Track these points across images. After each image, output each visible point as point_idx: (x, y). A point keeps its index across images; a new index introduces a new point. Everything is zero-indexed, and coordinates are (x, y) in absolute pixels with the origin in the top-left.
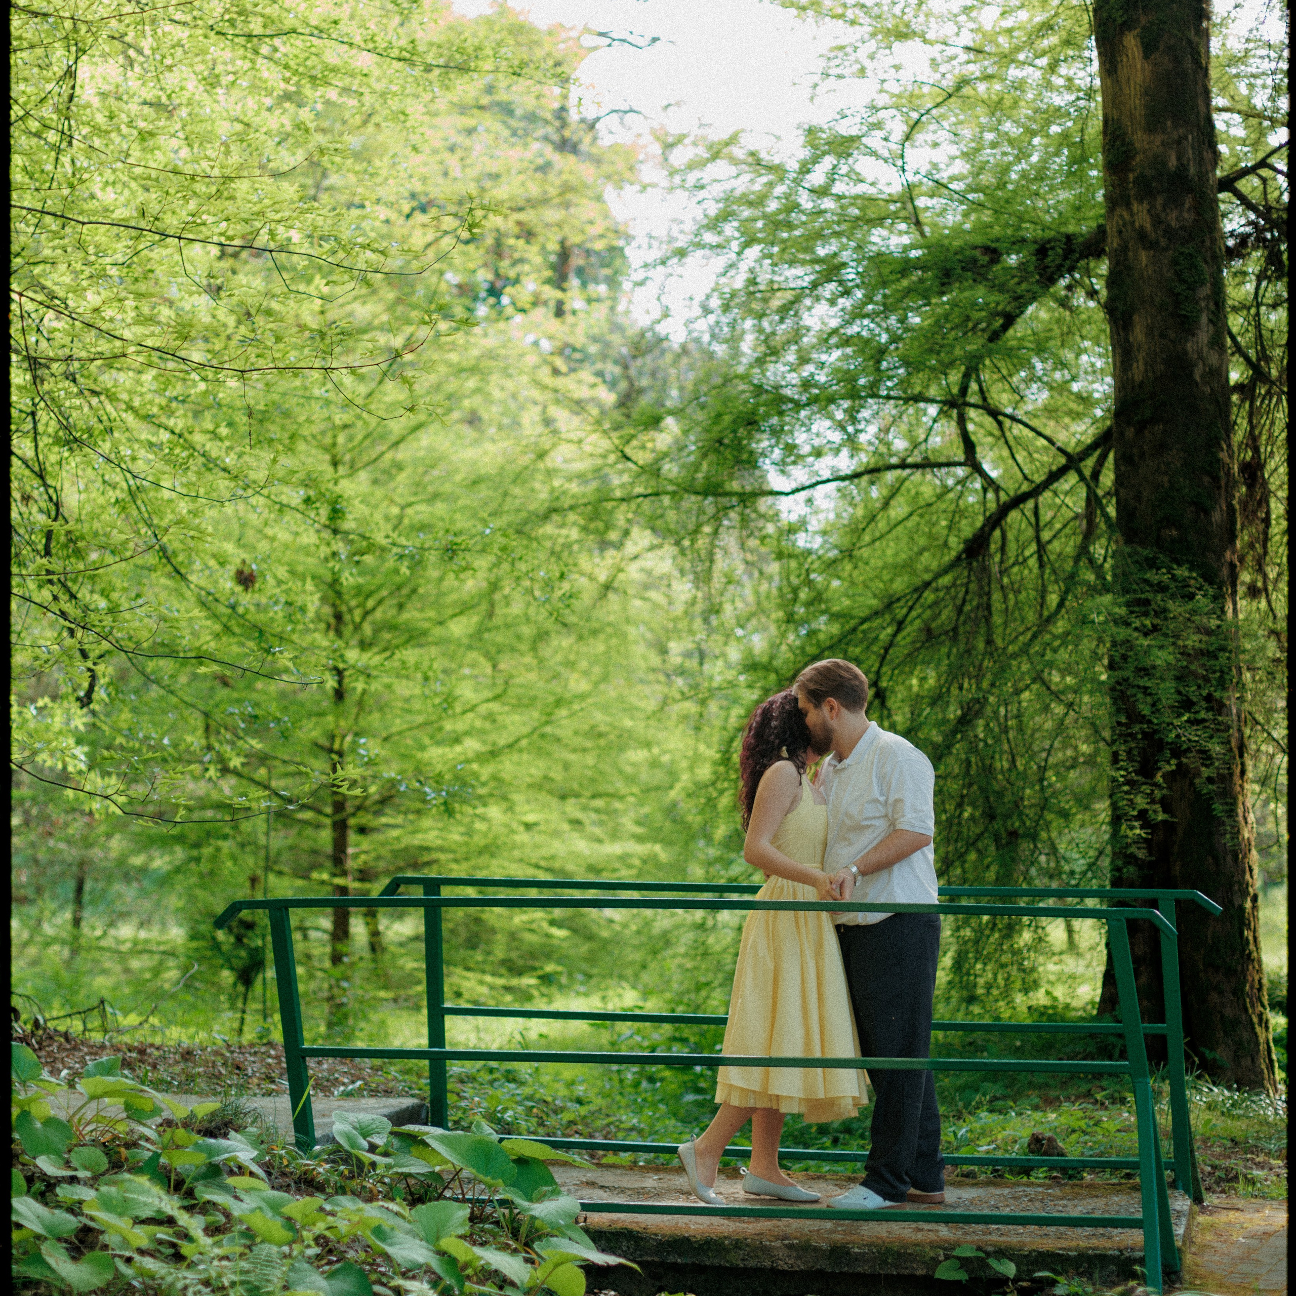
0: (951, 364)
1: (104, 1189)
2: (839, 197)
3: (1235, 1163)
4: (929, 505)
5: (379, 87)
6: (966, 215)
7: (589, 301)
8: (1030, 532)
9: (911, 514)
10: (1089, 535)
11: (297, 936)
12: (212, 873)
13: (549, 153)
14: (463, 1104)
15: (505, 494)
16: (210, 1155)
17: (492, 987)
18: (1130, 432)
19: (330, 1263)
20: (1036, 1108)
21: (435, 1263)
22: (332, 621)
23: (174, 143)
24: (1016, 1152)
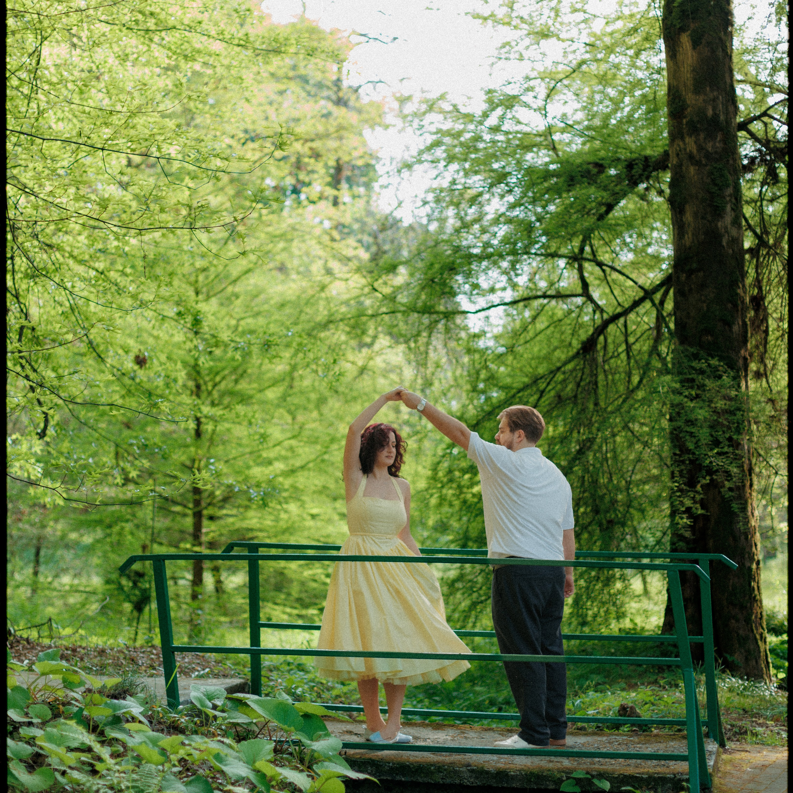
0: (574, 234)
1: (48, 729)
2: (507, 133)
3: (746, 723)
4: (560, 321)
5: (226, 62)
6: (584, 144)
7: (354, 197)
8: (622, 338)
9: (548, 327)
10: (658, 339)
11: (170, 583)
12: (119, 543)
13: (330, 106)
14: (271, 683)
15: (301, 312)
16: (115, 710)
17: (290, 615)
18: (683, 277)
19: (187, 776)
20: (623, 690)
21: (252, 777)
22: (194, 389)
23: (101, 96)
24: (611, 715)
